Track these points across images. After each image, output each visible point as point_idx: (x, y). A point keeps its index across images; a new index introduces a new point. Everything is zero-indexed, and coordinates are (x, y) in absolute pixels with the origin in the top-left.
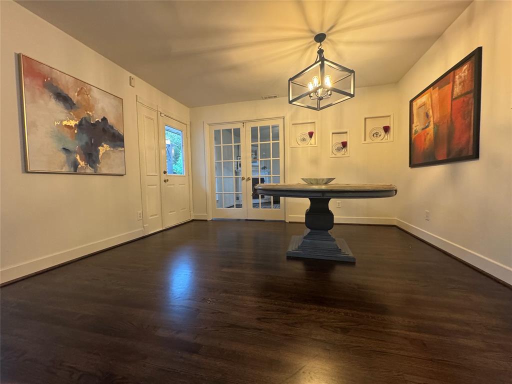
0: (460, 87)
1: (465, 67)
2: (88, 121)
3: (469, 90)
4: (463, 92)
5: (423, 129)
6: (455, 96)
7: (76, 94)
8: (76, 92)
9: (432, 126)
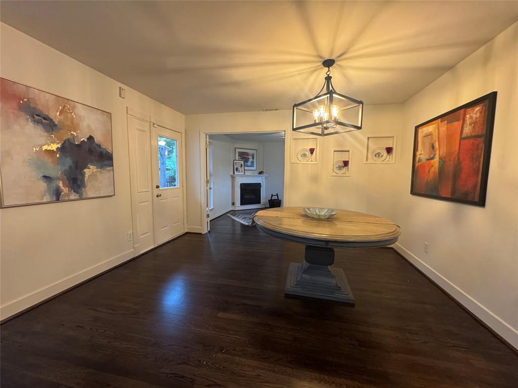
0: (470, 128)
1: (477, 109)
2: (72, 142)
3: (480, 134)
4: (473, 134)
5: (427, 160)
6: (464, 135)
7: (58, 114)
8: (57, 112)
9: (437, 159)
